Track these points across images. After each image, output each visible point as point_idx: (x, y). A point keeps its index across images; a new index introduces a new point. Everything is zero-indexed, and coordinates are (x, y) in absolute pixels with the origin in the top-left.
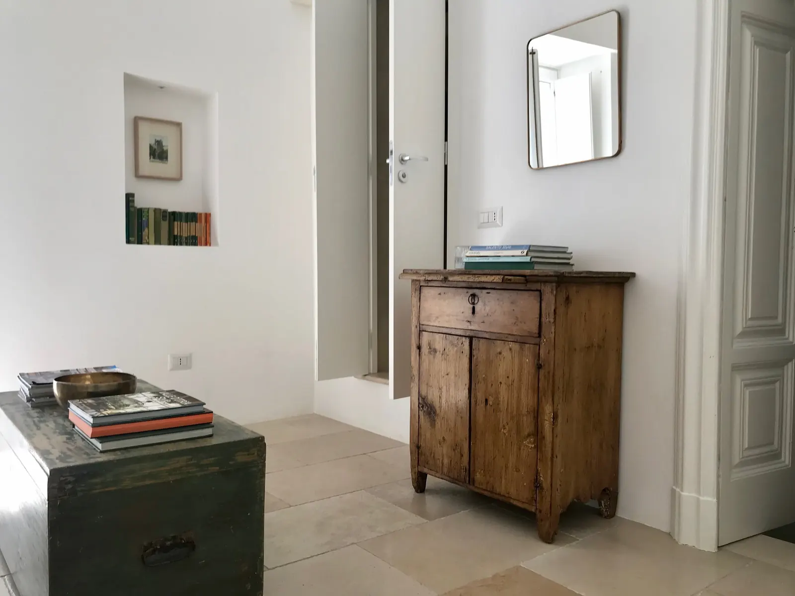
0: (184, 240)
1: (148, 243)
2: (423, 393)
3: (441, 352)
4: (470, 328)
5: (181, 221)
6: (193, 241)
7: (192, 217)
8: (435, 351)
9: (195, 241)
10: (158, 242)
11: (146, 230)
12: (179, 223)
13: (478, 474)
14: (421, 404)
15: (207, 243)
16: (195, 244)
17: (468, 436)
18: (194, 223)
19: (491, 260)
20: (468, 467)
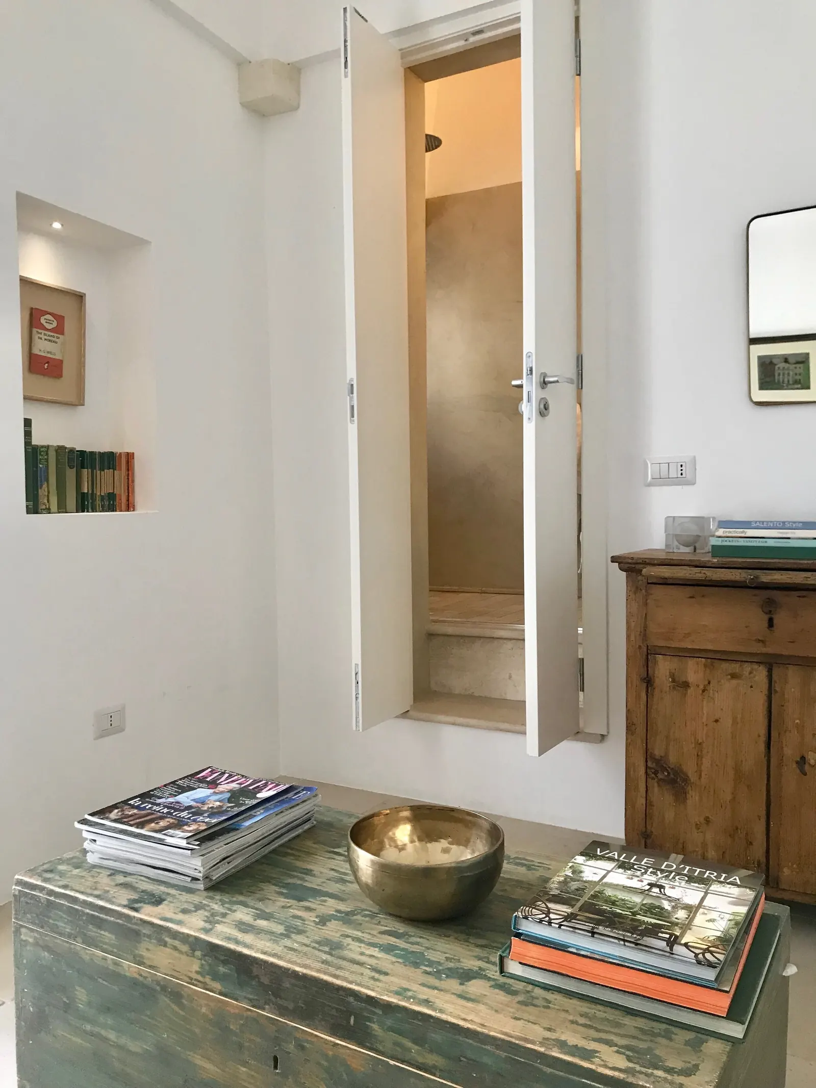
0: (98, 502)
1: (49, 511)
2: (658, 752)
3: (702, 687)
4: (764, 650)
5: (93, 468)
6: (110, 503)
7: (109, 460)
8: (686, 685)
9: (113, 502)
10: (62, 508)
11: (45, 486)
12: (90, 470)
13: (785, 870)
14: (651, 768)
15: (130, 506)
16: (112, 508)
17: (764, 812)
18: (111, 470)
19: (771, 543)
20: (763, 860)
